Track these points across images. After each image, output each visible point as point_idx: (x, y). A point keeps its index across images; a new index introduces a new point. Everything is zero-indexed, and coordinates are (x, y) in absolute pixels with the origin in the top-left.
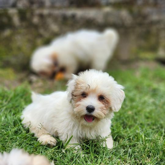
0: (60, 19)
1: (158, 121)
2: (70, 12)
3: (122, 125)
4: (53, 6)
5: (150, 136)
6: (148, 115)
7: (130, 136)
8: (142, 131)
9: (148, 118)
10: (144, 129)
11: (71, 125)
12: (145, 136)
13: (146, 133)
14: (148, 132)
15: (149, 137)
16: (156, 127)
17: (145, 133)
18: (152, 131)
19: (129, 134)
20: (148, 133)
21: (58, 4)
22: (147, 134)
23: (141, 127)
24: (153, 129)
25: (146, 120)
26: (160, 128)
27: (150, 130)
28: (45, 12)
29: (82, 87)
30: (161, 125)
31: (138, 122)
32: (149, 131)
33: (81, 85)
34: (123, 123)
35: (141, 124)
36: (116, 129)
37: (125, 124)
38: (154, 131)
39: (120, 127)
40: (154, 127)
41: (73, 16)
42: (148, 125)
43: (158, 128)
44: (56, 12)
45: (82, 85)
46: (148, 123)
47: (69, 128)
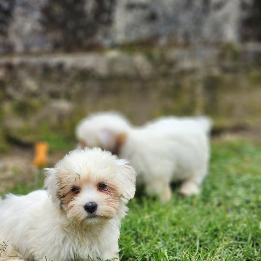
0: (39, 71)
1: (190, 229)
2: (54, 60)
3: (135, 237)
4: (27, 52)
5: (178, 254)
6: (174, 219)
7: (145, 255)
8: (165, 245)
9: (174, 224)
10: (168, 243)
11: (59, 239)
12: (169, 254)
13: (171, 249)
14: (174, 247)
15: (176, 255)
16: (187, 238)
17: (168, 249)
18: (180, 245)
19: (143, 251)
20: (174, 249)
21: (35, 49)
22: (173, 251)
23: (163, 239)
24: (182, 242)
25: (172, 228)
26: (192, 240)
27: (177, 243)
28: (16, 60)
29: (69, 180)
30: (194, 234)
31: (159, 231)
32: (175, 245)
33: (67, 178)
34: (136, 234)
35: (164, 235)
36: (125, 245)
37: (139, 235)
38: (183, 246)
39: (130, 241)
40: (184, 239)
41: (60, 66)
42: (175, 235)
43: (189, 240)
44: (33, 61)
45: (69, 177)
46: (175, 232)
47: (56, 244)
